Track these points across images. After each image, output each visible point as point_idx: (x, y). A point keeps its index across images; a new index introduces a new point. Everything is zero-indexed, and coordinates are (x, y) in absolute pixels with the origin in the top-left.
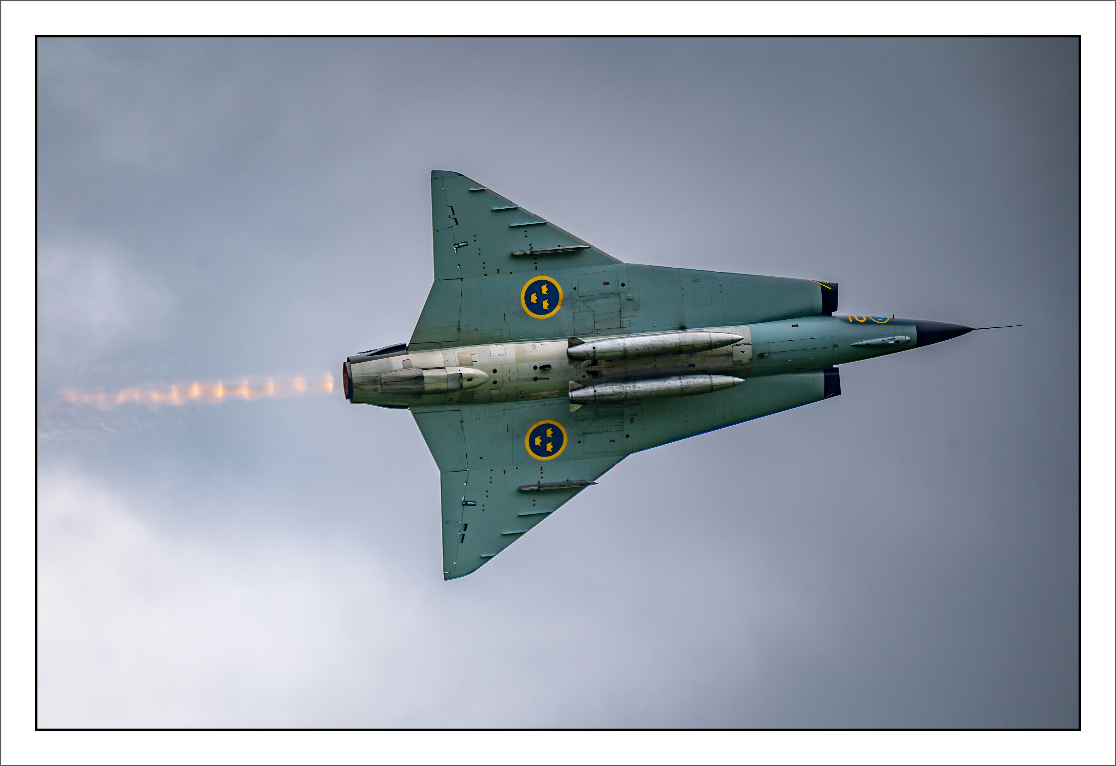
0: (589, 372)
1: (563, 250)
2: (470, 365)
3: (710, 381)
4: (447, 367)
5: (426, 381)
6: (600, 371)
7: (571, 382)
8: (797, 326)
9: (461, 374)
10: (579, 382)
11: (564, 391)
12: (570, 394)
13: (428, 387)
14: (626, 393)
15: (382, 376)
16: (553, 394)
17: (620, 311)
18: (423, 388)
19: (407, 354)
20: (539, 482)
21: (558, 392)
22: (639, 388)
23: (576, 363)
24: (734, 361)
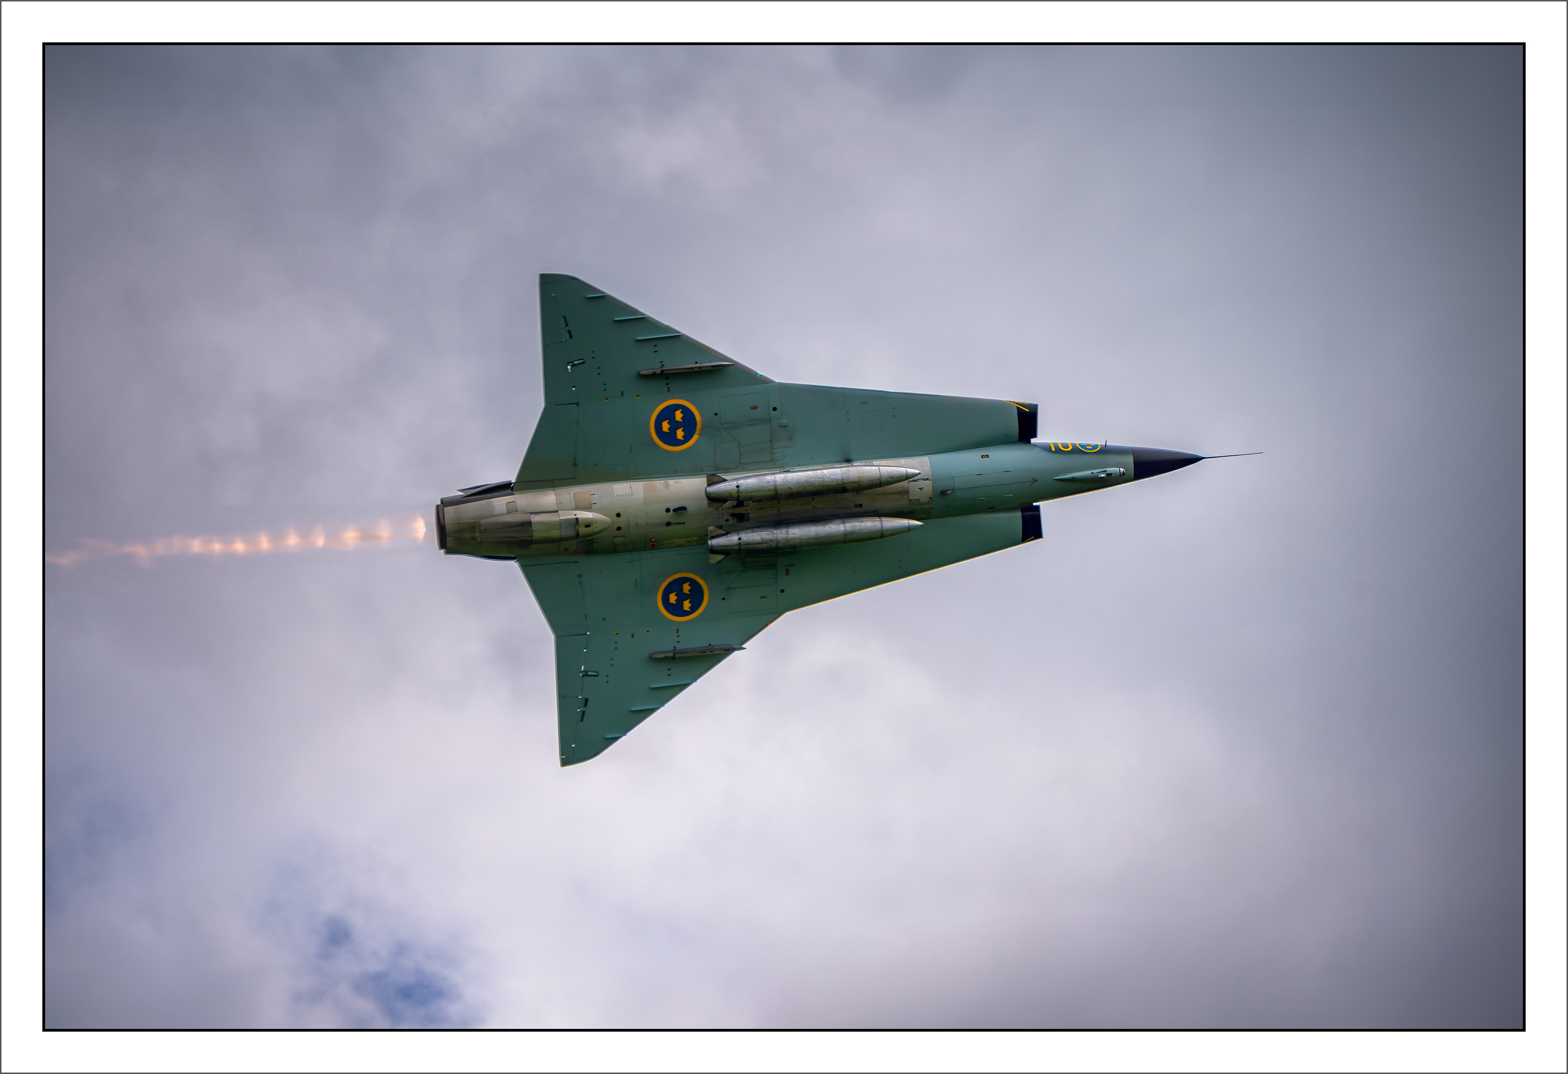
0: (732, 515)
1: (700, 368)
2: (588, 508)
3: (880, 525)
4: (560, 510)
5: (534, 527)
6: (746, 513)
7: (711, 528)
8: (988, 456)
9: (577, 519)
10: (721, 527)
11: (703, 538)
12: (709, 542)
13: (537, 535)
14: (777, 541)
15: (482, 522)
16: (690, 542)
17: (771, 441)
18: (532, 537)
19: (513, 494)
20: (675, 648)
21: (695, 539)
22: (793, 534)
23: (717, 505)
24: (910, 500)
